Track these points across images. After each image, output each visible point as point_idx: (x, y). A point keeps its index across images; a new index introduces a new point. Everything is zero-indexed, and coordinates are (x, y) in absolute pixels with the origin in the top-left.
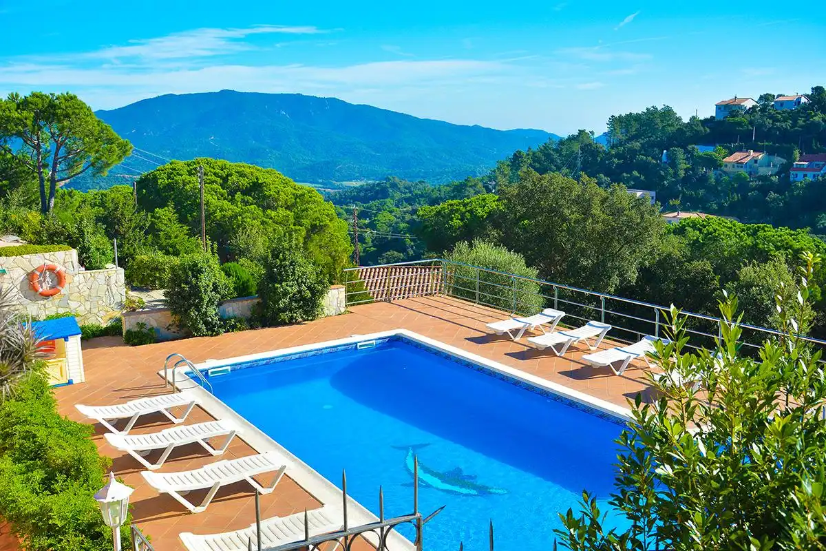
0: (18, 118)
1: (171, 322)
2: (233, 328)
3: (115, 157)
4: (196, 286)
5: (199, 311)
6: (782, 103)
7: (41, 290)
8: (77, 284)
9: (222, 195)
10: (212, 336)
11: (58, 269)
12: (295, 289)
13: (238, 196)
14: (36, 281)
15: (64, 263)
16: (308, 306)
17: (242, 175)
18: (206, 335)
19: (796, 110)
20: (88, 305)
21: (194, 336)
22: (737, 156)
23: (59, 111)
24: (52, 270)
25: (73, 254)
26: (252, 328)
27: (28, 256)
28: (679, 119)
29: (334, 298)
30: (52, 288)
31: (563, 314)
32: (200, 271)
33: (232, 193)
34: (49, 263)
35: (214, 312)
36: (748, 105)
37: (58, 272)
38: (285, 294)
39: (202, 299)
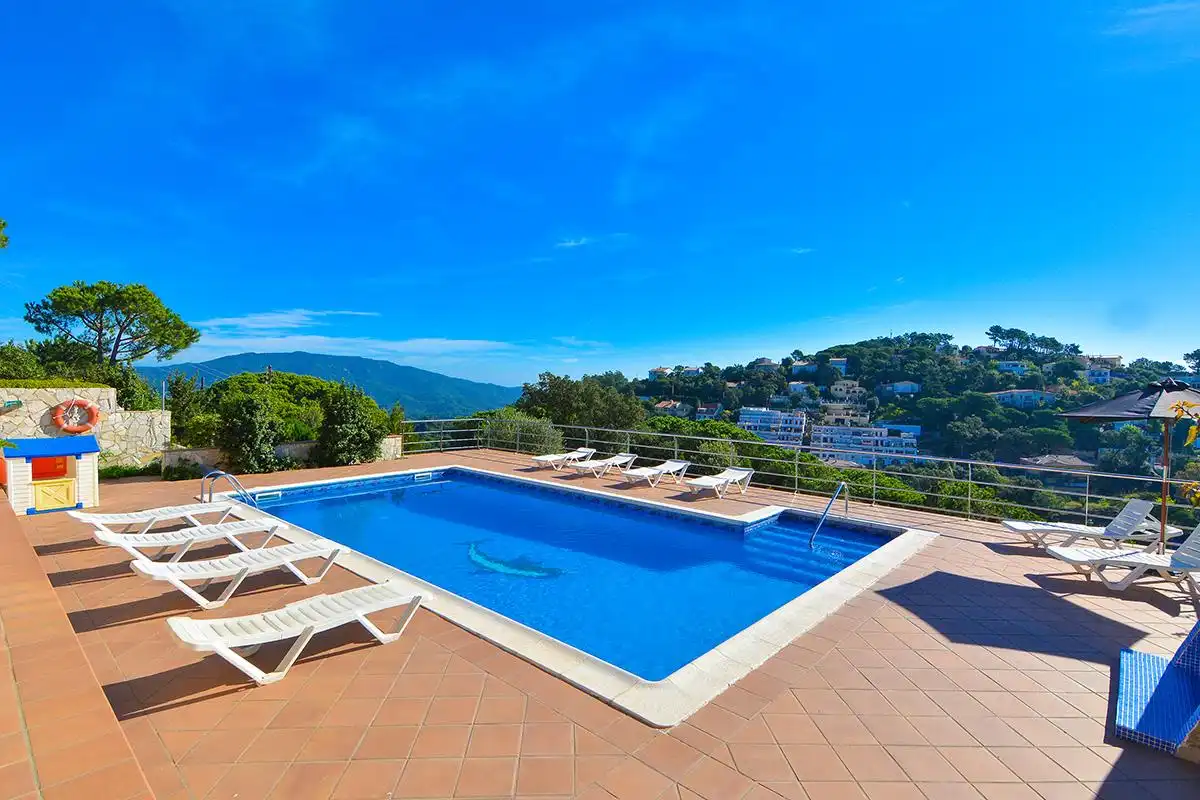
0: (80, 299)
1: (219, 460)
2: (289, 466)
3: (181, 342)
4: (251, 423)
5: (252, 447)
6: (689, 372)
7: (65, 425)
8: (113, 423)
9: (289, 399)
10: (264, 472)
11: (90, 405)
12: (356, 432)
13: (304, 400)
14: (60, 416)
15: (99, 400)
16: (367, 448)
17: (308, 384)
18: (258, 472)
19: (696, 377)
20: (124, 445)
21: (244, 473)
22: (663, 404)
23: (125, 295)
24: (81, 406)
25: (112, 392)
26: (308, 467)
27: (54, 390)
28: (626, 380)
29: (391, 445)
30: (79, 424)
31: (595, 451)
32: (256, 408)
33: (298, 398)
34: (79, 398)
35: (268, 450)
36: (669, 372)
37: (90, 409)
38: (345, 435)
39: (256, 436)
